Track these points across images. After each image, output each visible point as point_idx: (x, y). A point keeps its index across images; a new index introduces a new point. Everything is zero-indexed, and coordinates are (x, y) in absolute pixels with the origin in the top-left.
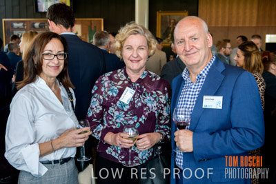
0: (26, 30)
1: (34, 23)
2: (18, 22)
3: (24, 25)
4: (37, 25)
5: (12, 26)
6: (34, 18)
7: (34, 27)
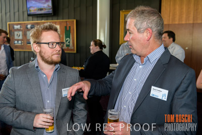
0: (22, 31)
1: (27, 25)
2: (17, 24)
3: (21, 27)
4: (29, 26)
5: (14, 28)
6: (28, 21)
7: (27, 28)
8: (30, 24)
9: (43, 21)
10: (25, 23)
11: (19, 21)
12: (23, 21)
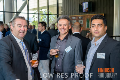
0: (76, 20)
1: (79, 17)
2: (74, 17)
3: (76, 18)
4: (80, 18)
5: (72, 18)
6: (79, 15)
7: (79, 18)
8: (80, 16)
9: (87, 15)
10: (78, 16)
11: (75, 15)
12: (77, 15)
